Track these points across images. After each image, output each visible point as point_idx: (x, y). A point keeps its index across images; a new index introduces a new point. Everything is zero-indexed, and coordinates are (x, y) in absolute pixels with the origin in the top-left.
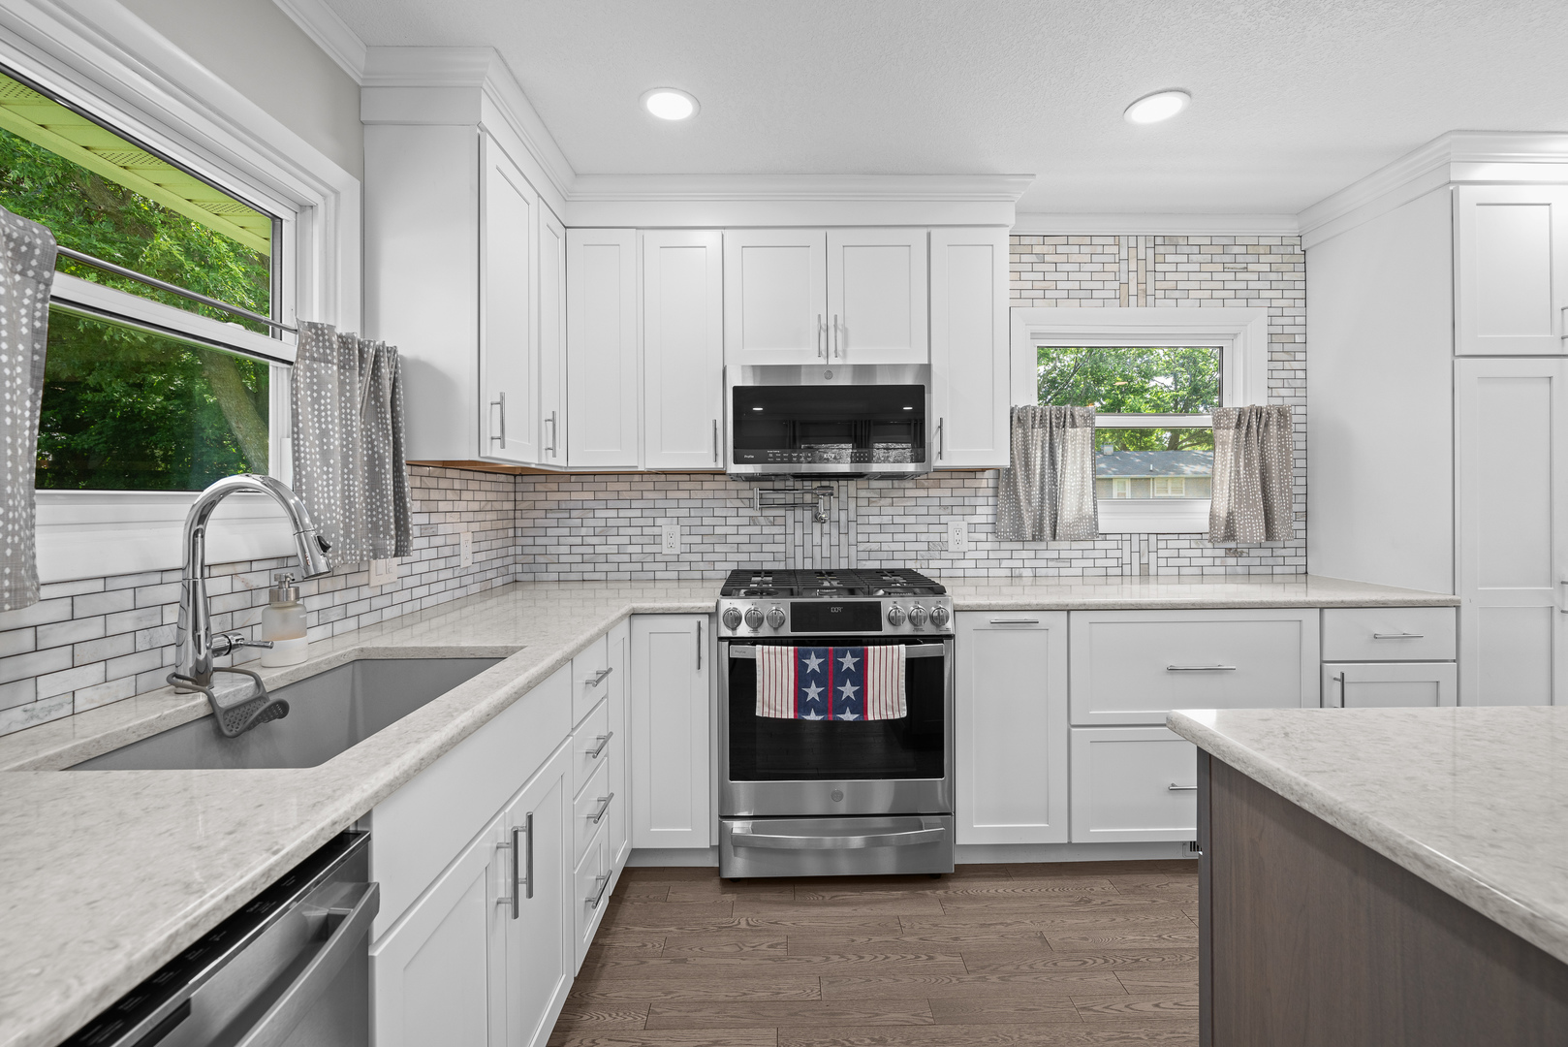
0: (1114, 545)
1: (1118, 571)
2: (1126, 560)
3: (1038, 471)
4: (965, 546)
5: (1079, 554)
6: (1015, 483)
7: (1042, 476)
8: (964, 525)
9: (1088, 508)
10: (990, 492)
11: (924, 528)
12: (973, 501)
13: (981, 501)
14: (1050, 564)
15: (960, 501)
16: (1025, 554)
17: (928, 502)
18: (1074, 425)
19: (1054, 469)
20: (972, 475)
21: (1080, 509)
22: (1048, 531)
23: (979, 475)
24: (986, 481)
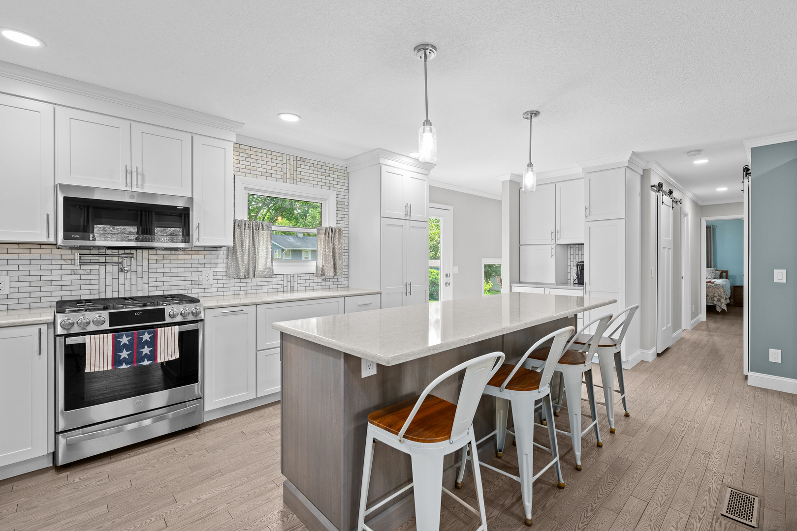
0: (280, 279)
1: (282, 290)
2: (285, 285)
3: (247, 248)
4: (211, 282)
5: (266, 283)
6: (236, 253)
7: (249, 250)
8: (211, 272)
9: (269, 264)
10: (225, 257)
11: (189, 274)
12: (216, 261)
13: (220, 261)
14: (253, 288)
15: (209, 261)
16: (241, 284)
17: (191, 261)
18: (263, 229)
19: (254, 248)
20: (216, 249)
21: (266, 264)
22: (251, 274)
23: (219, 249)
24: (223, 252)
